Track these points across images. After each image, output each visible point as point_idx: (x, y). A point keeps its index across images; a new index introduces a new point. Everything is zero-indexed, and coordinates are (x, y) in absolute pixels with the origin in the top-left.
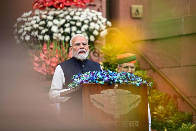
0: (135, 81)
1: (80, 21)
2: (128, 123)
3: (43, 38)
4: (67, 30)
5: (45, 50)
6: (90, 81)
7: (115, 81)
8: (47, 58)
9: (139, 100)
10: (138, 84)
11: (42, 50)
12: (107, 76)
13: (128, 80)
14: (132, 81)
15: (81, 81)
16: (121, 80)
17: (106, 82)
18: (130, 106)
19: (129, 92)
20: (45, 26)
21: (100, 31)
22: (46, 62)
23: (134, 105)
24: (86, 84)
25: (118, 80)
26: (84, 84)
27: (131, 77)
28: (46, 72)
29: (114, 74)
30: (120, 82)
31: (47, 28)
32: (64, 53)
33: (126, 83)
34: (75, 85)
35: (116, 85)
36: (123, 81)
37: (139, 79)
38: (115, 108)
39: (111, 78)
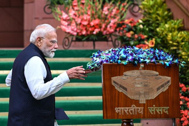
0: (164, 60)
2: (156, 109)
5: (75, 6)
6: (111, 61)
7: (140, 60)
8: (78, 15)
9: (168, 82)
10: (167, 64)
11: (72, 5)
12: (132, 55)
13: (156, 59)
14: (160, 60)
15: (100, 60)
16: (148, 59)
17: (129, 62)
18: (158, 89)
19: (157, 73)
22: (76, 20)
23: (163, 88)
25: (144, 59)
26: (104, 64)
27: (159, 56)
28: (76, 31)
29: (141, 51)
30: (146, 61)
32: (98, 9)
33: (154, 62)
34: (94, 64)
35: (141, 65)
36: (150, 60)
37: (170, 58)
38: (140, 92)
39: (136, 57)
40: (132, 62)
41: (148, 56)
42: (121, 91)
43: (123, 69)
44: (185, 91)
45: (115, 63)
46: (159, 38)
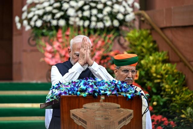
0: (126, 92)
1: (101, 3)
3: (58, 23)
4: (87, 14)
6: (70, 92)
7: (101, 92)
9: (131, 115)
10: (129, 96)
11: (57, 37)
12: (92, 86)
13: (118, 91)
14: (122, 92)
15: (59, 92)
16: (110, 91)
17: (89, 94)
18: (120, 122)
19: (119, 106)
20: (60, 9)
21: (125, 15)
22: (60, 52)
24: (64, 97)
25: (105, 91)
26: (63, 96)
27: (121, 88)
30: (107, 94)
31: (63, 11)
33: (115, 95)
34: (53, 97)
35: (102, 98)
36: (111, 92)
37: (132, 90)
38: (101, 125)
39: (97, 89)
40: (91, 94)
41: (109, 87)
42: (80, 124)
43: (83, 101)
44: (167, 125)
45: (74, 95)
46: (144, 70)
